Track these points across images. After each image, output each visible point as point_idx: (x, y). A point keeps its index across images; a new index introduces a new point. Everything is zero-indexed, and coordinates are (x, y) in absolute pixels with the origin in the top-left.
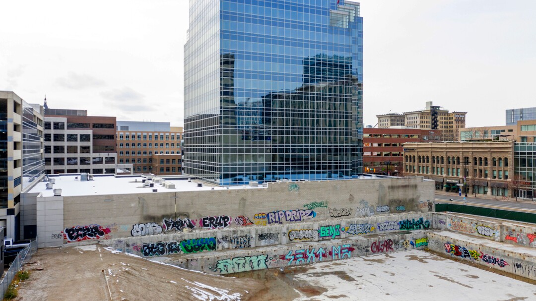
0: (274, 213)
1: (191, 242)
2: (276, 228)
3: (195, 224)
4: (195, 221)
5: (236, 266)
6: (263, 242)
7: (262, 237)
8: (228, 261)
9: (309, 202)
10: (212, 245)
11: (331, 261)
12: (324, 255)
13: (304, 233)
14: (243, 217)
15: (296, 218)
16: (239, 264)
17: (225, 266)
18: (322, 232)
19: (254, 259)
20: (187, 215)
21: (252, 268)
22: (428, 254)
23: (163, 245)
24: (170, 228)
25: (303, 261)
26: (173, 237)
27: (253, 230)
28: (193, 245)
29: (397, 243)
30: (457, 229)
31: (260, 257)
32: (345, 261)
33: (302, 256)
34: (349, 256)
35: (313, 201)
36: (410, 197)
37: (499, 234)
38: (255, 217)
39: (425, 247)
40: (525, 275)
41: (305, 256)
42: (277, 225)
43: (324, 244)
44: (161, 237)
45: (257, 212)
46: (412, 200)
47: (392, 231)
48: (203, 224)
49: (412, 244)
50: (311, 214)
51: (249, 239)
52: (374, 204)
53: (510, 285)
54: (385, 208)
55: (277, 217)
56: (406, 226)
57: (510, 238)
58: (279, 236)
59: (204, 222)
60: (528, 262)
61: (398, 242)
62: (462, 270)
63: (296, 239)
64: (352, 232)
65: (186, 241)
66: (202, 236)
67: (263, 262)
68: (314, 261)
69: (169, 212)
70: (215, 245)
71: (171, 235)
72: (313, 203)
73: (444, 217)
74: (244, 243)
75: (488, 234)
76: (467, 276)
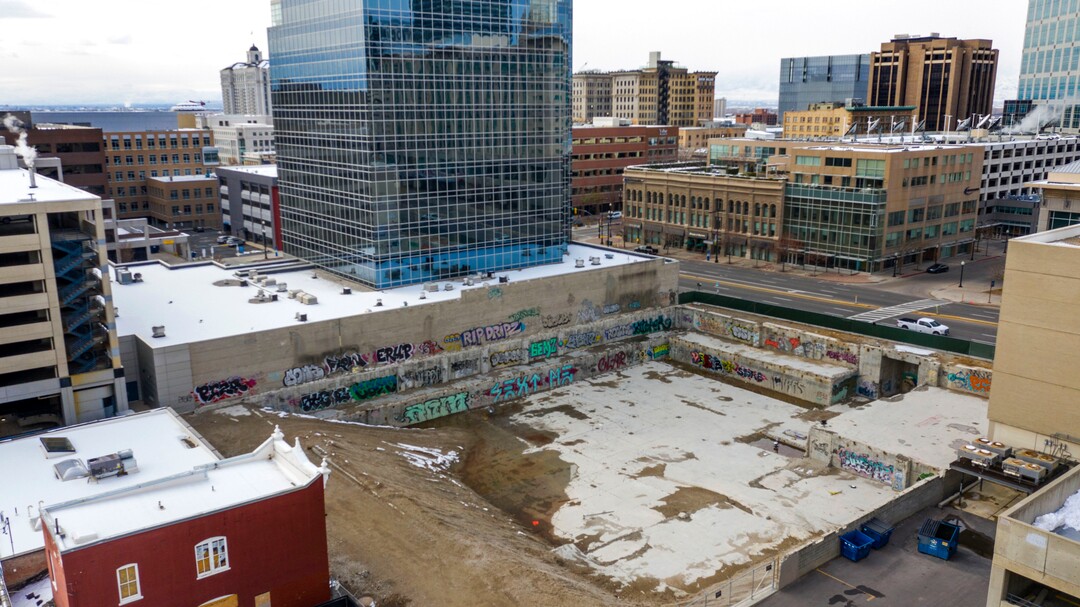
0: (471, 331)
1: (365, 385)
2: (474, 352)
3: (366, 359)
4: (367, 356)
5: (429, 411)
6: (458, 374)
7: (455, 366)
8: (420, 406)
9: (515, 311)
10: (391, 386)
11: (549, 390)
12: (539, 383)
13: (510, 355)
14: (429, 342)
15: (499, 335)
16: (432, 409)
17: (415, 413)
18: (533, 350)
19: (451, 399)
20: (356, 349)
21: (449, 411)
22: (670, 368)
23: (328, 394)
24: (334, 369)
25: (513, 394)
26: (339, 381)
27: (444, 359)
28: (366, 389)
29: (630, 355)
30: (706, 330)
31: (459, 396)
32: (567, 388)
33: (511, 387)
34: (571, 380)
35: (520, 309)
36: (647, 287)
37: (758, 338)
38: (445, 341)
39: (666, 358)
40: (784, 391)
41: (515, 388)
42: (474, 349)
43: (539, 369)
44: (324, 383)
45: (448, 333)
46: (650, 292)
47: (623, 338)
48: (378, 358)
49: (650, 354)
50: (518, 328)
51: (440, 372)
52: (600, 303)
53: (766, 407)
54: (614, 308)
55: (474, 337)
56: (642, 329)
57: (771, 343)
58: (478, 363)
59: (379, 356)
60: (789, 377)
61: (632, 353)
62: (714, 390)
63: (500, 363)
64: (572, 346)
65: (357, 384)
66: (377, 376)
67: (462, 402)
68: (526, 392)
69: (331, 347)
70: (395, 385)
71: (338, 379)
72: (521, 312)
73: (691, 313)
74: (433, 378)
75: (745, 337)
76: (719, 398)
